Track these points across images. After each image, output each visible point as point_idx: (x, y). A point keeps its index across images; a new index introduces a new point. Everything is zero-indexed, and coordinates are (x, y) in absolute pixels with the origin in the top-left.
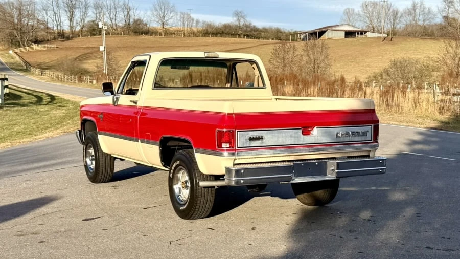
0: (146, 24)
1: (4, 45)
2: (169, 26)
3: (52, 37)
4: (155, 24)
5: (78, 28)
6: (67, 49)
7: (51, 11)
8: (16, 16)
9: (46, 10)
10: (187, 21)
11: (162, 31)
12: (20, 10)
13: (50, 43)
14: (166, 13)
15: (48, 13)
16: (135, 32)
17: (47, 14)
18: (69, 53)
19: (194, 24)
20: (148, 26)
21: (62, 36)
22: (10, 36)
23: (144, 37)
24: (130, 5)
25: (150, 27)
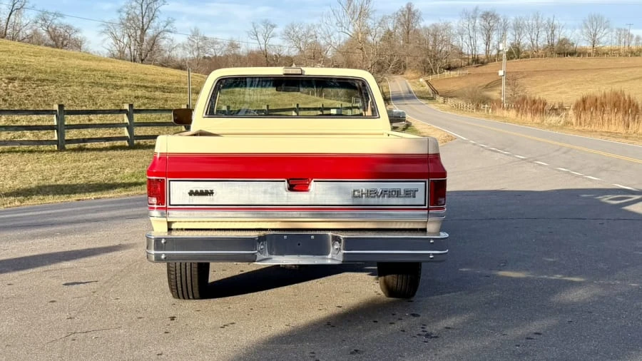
0: (573, 44)
1: (417, 72)
2: (601, 45)
3: (466, 63)
4: (583, 43)
5: (494, 53)
6: (479, 75)
7: (467, 36)
8: (431, 43)
9: (461, 34)
10: (625, 37)
11: (591, 51)
12: (435, 36)
13: (463, 70)
14: (598, 30)
15: (464, 38)
16: (559, 54)
17: (462, 39)
18: (480, 79)
19: (633, 42)
20: (575, 45)
21: (477, 61)
22: (423, 63)
23: (569, 58)
24: (556, 22)
25: (578, 47)
